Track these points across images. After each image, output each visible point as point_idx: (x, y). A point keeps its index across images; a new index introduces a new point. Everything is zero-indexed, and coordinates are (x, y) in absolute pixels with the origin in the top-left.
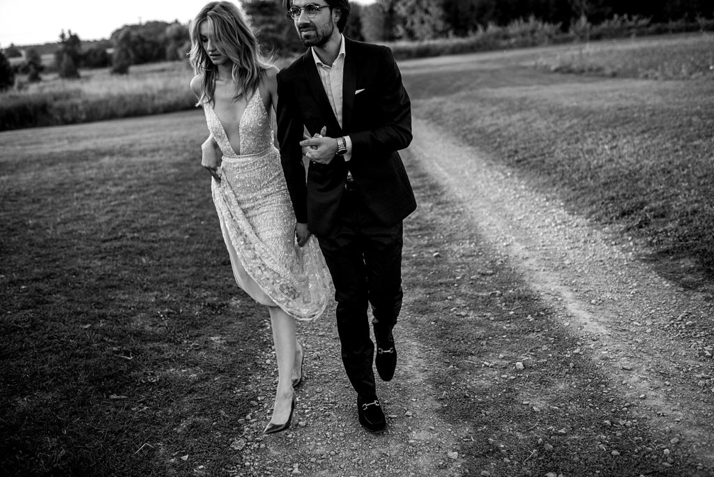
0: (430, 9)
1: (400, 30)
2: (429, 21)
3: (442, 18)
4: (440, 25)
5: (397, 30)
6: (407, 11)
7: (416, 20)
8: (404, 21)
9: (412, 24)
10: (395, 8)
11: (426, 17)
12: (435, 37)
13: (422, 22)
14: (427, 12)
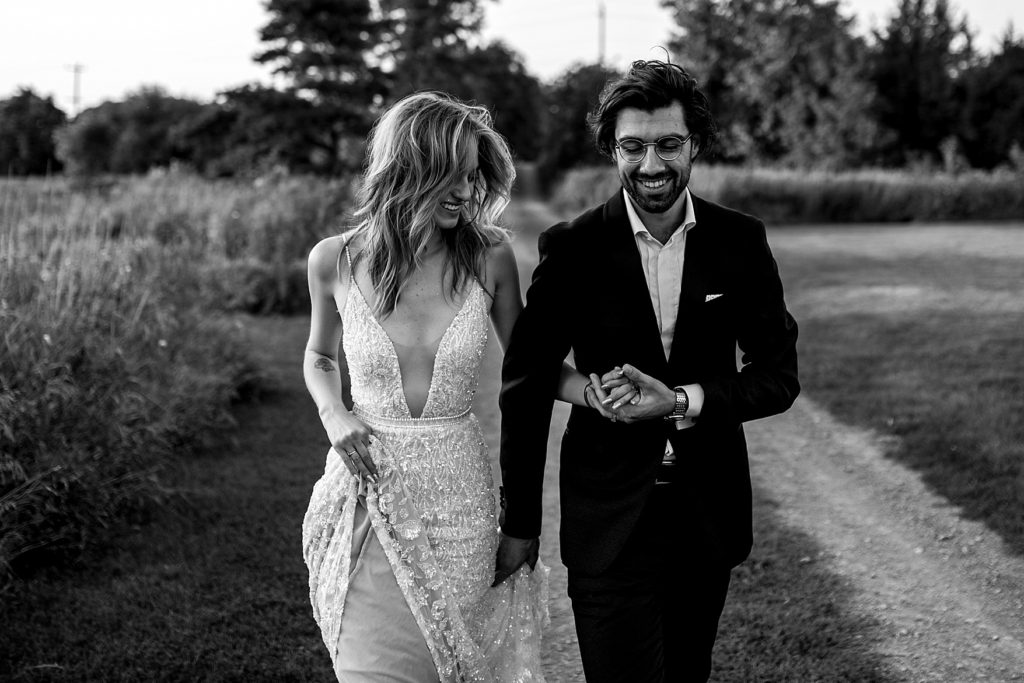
0: (836, 87)
1: (741, 138)
2: (832, 119)
3: (872, 111)
4: (867, 132)
5: (731, 138)
6: (765, 88)
7: (792, 115)
8: (753, 118)
9: (778, 123)
10: (730, 79)
11: (821, 108)
12: (855, 165)
13: (810, 121)
14: (824, 92)
